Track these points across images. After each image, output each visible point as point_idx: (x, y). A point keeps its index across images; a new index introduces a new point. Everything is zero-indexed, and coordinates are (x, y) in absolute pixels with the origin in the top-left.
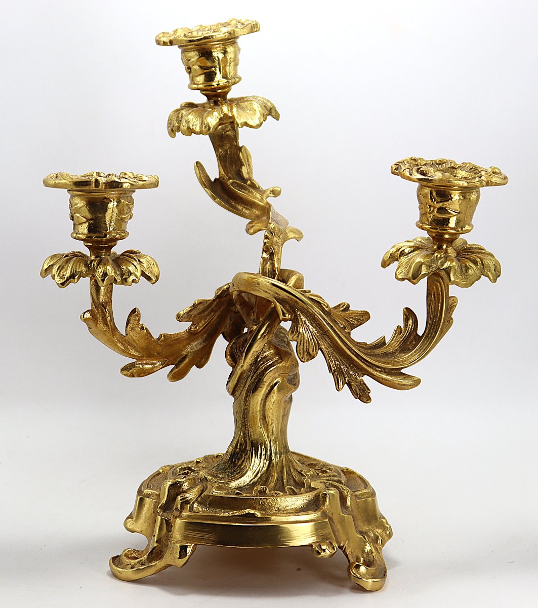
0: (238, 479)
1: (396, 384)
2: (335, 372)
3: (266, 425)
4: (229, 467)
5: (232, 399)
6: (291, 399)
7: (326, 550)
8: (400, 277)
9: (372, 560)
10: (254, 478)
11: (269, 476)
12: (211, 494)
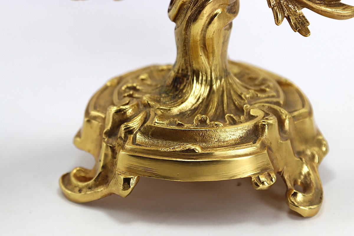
0: (179, 105)
1: (336, 16)
2: (274, 7)
3: (206, 53)
4: (171, 90)
5: (174, 25)
6: (231, 25)
7: (265, 183)
9: (308, 183)
10: (196, 103)
11: (210, 101)
12: (153, 125)
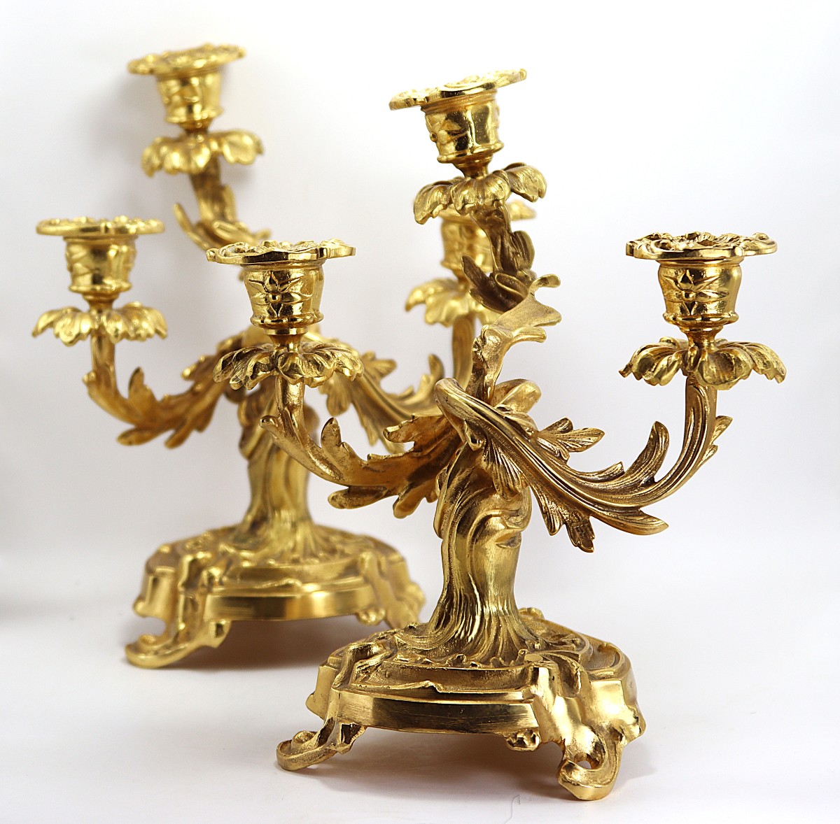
8: (430, 320)
